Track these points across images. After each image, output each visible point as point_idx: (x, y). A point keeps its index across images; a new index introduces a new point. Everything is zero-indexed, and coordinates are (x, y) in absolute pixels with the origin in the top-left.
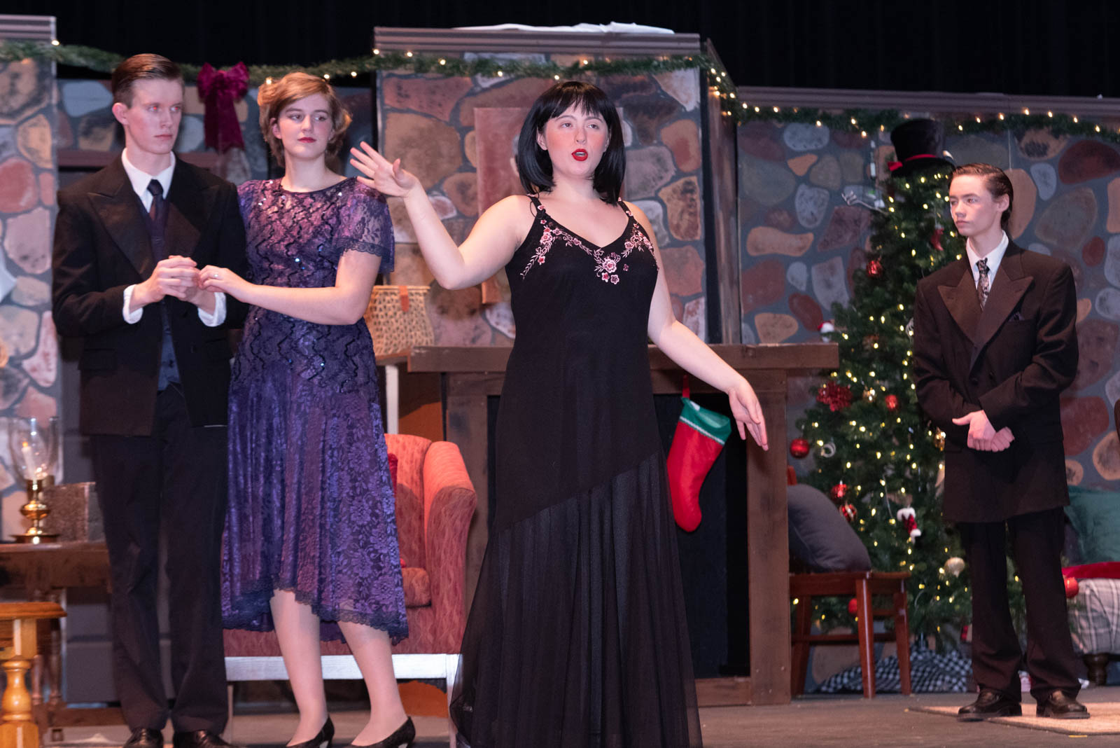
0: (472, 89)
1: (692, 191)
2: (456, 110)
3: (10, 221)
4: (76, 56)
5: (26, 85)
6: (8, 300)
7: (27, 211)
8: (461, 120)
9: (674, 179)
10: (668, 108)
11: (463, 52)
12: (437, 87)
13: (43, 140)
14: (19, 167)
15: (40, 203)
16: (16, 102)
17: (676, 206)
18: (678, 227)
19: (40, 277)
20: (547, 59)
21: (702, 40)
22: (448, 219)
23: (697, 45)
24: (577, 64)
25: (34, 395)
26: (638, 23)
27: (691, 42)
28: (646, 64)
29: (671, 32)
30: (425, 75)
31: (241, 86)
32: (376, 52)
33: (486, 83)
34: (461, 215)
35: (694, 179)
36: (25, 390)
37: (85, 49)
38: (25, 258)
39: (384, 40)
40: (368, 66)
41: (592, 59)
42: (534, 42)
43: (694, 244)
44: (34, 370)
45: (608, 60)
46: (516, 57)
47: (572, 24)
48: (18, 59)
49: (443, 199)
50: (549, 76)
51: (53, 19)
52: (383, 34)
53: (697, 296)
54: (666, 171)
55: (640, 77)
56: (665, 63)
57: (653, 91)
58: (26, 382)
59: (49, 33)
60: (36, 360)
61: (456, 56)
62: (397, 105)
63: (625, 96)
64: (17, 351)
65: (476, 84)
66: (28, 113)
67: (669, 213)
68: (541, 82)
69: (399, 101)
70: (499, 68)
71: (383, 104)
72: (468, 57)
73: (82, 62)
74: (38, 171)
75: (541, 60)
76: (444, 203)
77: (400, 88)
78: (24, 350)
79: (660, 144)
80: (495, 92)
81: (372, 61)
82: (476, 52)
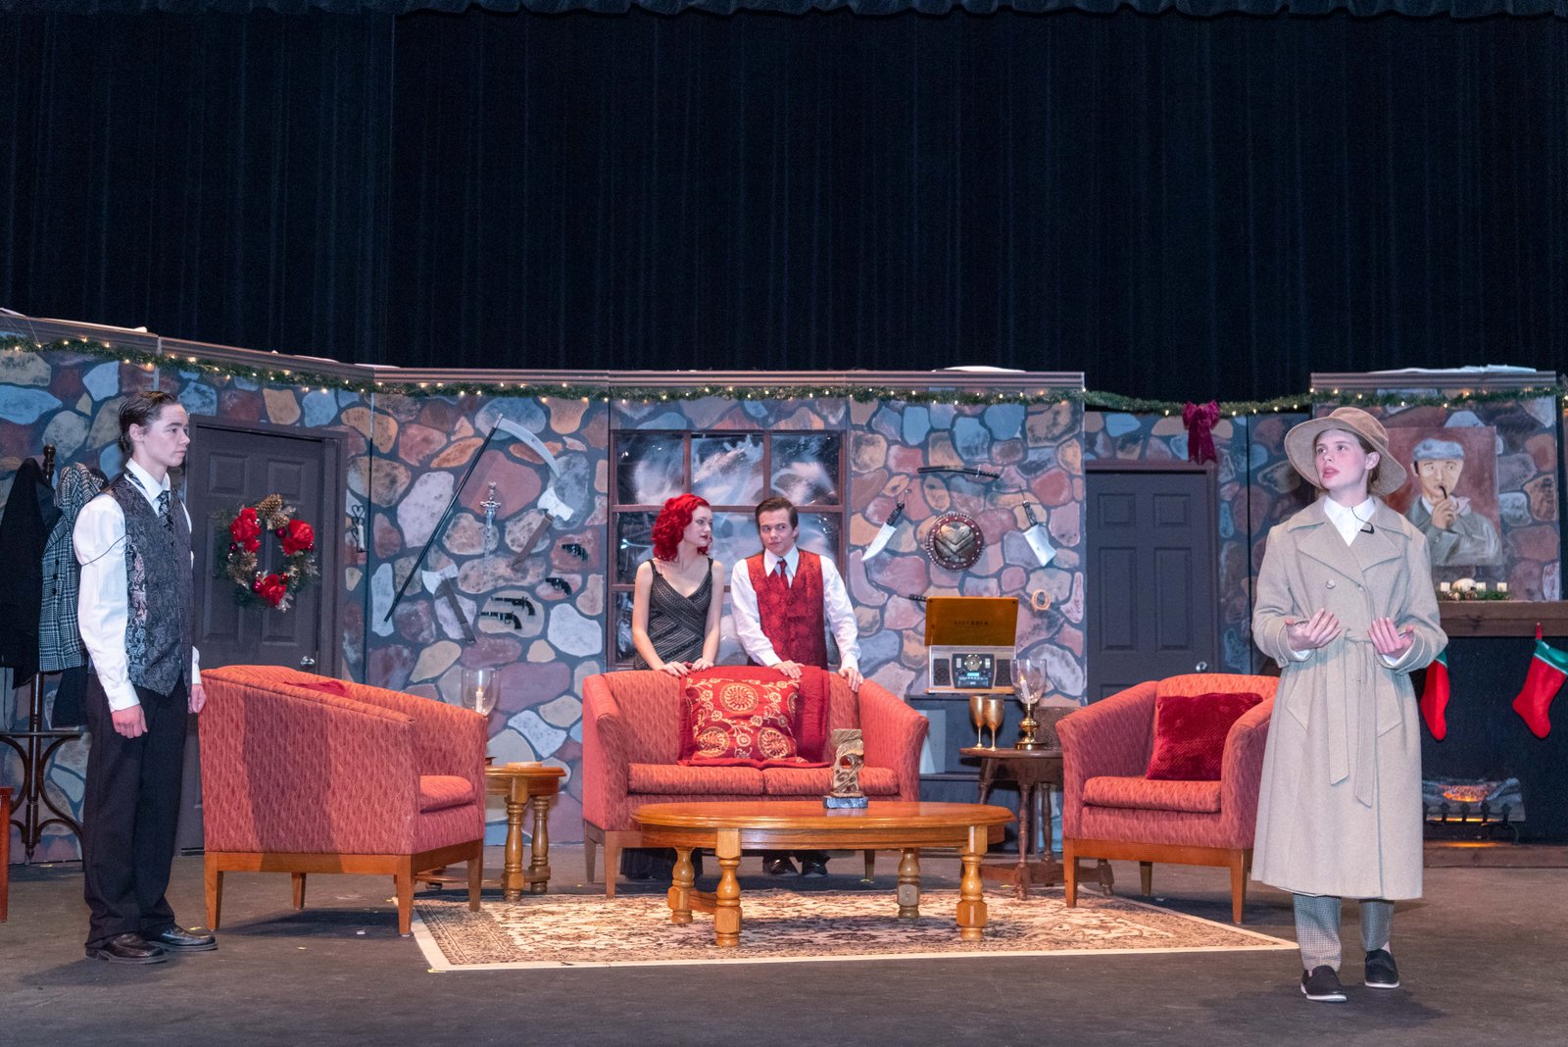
1: (1550, 486)
3: (1053, 511)
4: (1098, 398)
5: (1064, 419)
6: (1050, 564)
7: (1064, 504)
9: (1535, 477)
10: (1532, 426)
11: (1376, 389)
13: (1075, 456)
14: (1059, 474)
15: (1073, 499)
16: (1057, 431)
17: (1537, 496)
18: (1538, 511)
19: (1073, 549)
20: (1439, 392)
21: (1558, 376)
23: (1554, 379)
24: (1461, 395)
25: (1067, 628)
26: (1510, 364)
27: (1550, 377)
28: (1514, 394)
29: (1534, 370)
31: (1214, 417)
32: (1312, 390)
33: (1392, 410)
35: (1551, 476)
36: (1062, 626)
37: (1104, 394)
38: (1063, 536)
39: (1318, 382)
40: (1306, 400)
41: (1473, 392)
42: (1429, 380)
43: (1551, 523)
44: (1068, 612)
45: (1485, 392)
46: (1416, 391)
47: (1459, 366)
48: (1059, 401)
50: (1440, 405)
51: (1083, 374)
52: (1316, 378)
53: (1553, 561)
54: (1530, 470)
55: (1509, 404)
56: (1528, 393)
57: (1518, 414)
58: (1063, 620)
59: (1080, 383)
60: (1069, 605)
61: (1370, 392)
63: (1498, 418)
64: (1057, 599)
65: (1385, 411)
66: (1066, 437)
67: (1532, 501)
68: (1434, 409)
70: (1402, 400)
72: (1380, 392)
73: (1102, 402)
74: (1072, 477)
75: (1434, 394)
78: (1061, 599)
79: (1525, 451)
80: (1401, 418)
81: (1309, 397)
82: (1386, 389)
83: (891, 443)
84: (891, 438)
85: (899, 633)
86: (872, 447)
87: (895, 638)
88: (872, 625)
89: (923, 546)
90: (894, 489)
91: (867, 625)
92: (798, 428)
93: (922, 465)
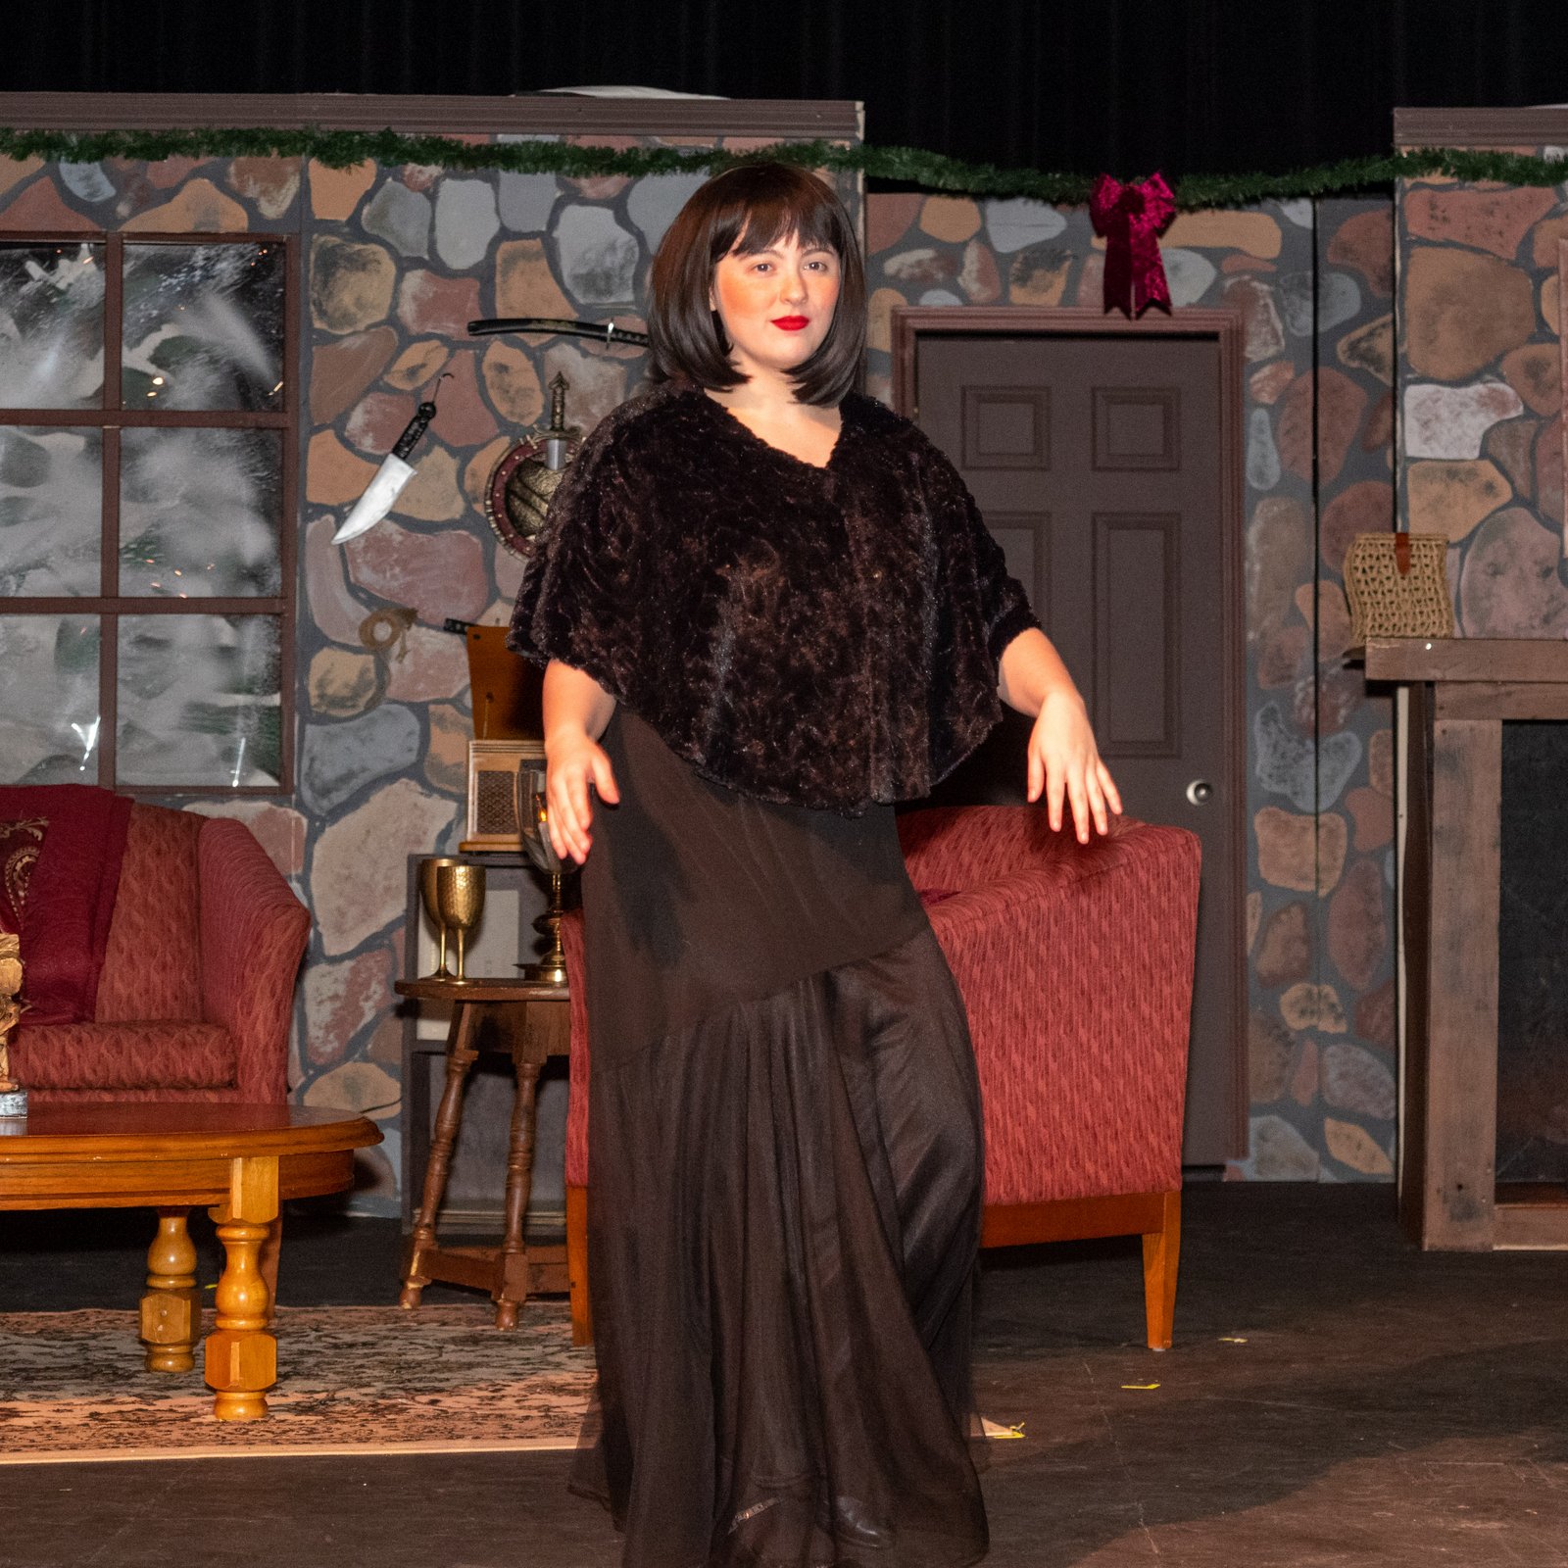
0: (1556, 206)
2: (1528, 240)
4: (893, 160)
8: (1536, 256)
11: (1540, 146)
12: (1498, 204)
22: (1510, 421)
30: (1475, 184)
31: (1164, 207)
32: (1396, 147)
34: (1529, 413)
40: (1384, 167)
49: (1501, 386)
51: (860, 106)
52: (1408, 120)
59: (854, 127)
61: (1529, 152)
62: (1429, 235)
69: (1433, 229)
71: (1404, 233)
72: (1550, 153)
76: (1503, 394)
77: (1433, 207)
81: (1390, 159)
82: (1562, 145)
83: (404, 265)
84: (405, 254)
85: (421, 710)
86: (361, 274)
87: (412, 722)
88: (356, 694)
89: (479, 508)
90: (412, 373)
91: (345, 692)
92: (189, 227)
93: (479, 317)
